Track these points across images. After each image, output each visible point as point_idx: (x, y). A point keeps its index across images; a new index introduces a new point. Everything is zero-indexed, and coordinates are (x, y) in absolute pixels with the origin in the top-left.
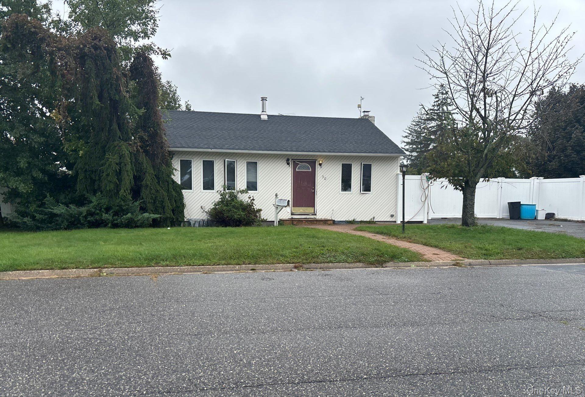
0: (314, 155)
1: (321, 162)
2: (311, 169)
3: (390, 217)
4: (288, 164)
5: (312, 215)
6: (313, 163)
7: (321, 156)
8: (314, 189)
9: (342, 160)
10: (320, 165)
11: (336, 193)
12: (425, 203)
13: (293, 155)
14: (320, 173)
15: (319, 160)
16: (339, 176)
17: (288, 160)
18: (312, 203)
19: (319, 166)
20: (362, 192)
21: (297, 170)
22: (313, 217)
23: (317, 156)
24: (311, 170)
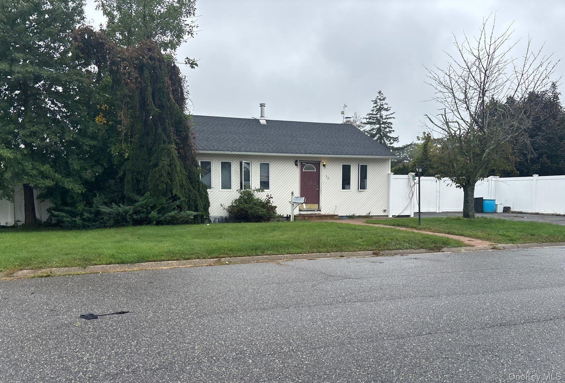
0: (319, 158)
1: (325, 163)
2: (315, 169)
3: (383, 212)
4: (296, 165)
5: (318, 211)
6: (317, 164)
7: (324, 158)
8: (319, 188)
9: (342, 162)
10: (324, 165)
11: (338, 190)
12: (411, 199)
13: (301, 157)
14: (324, 173)
15: (323, 161)
16: (339, 176)
17: (296, 161)
18: (316, 200)
19: (323, 167)
20: (360, 190)
21: (303, 170)
23: (321, 158)
24: (315, 171)
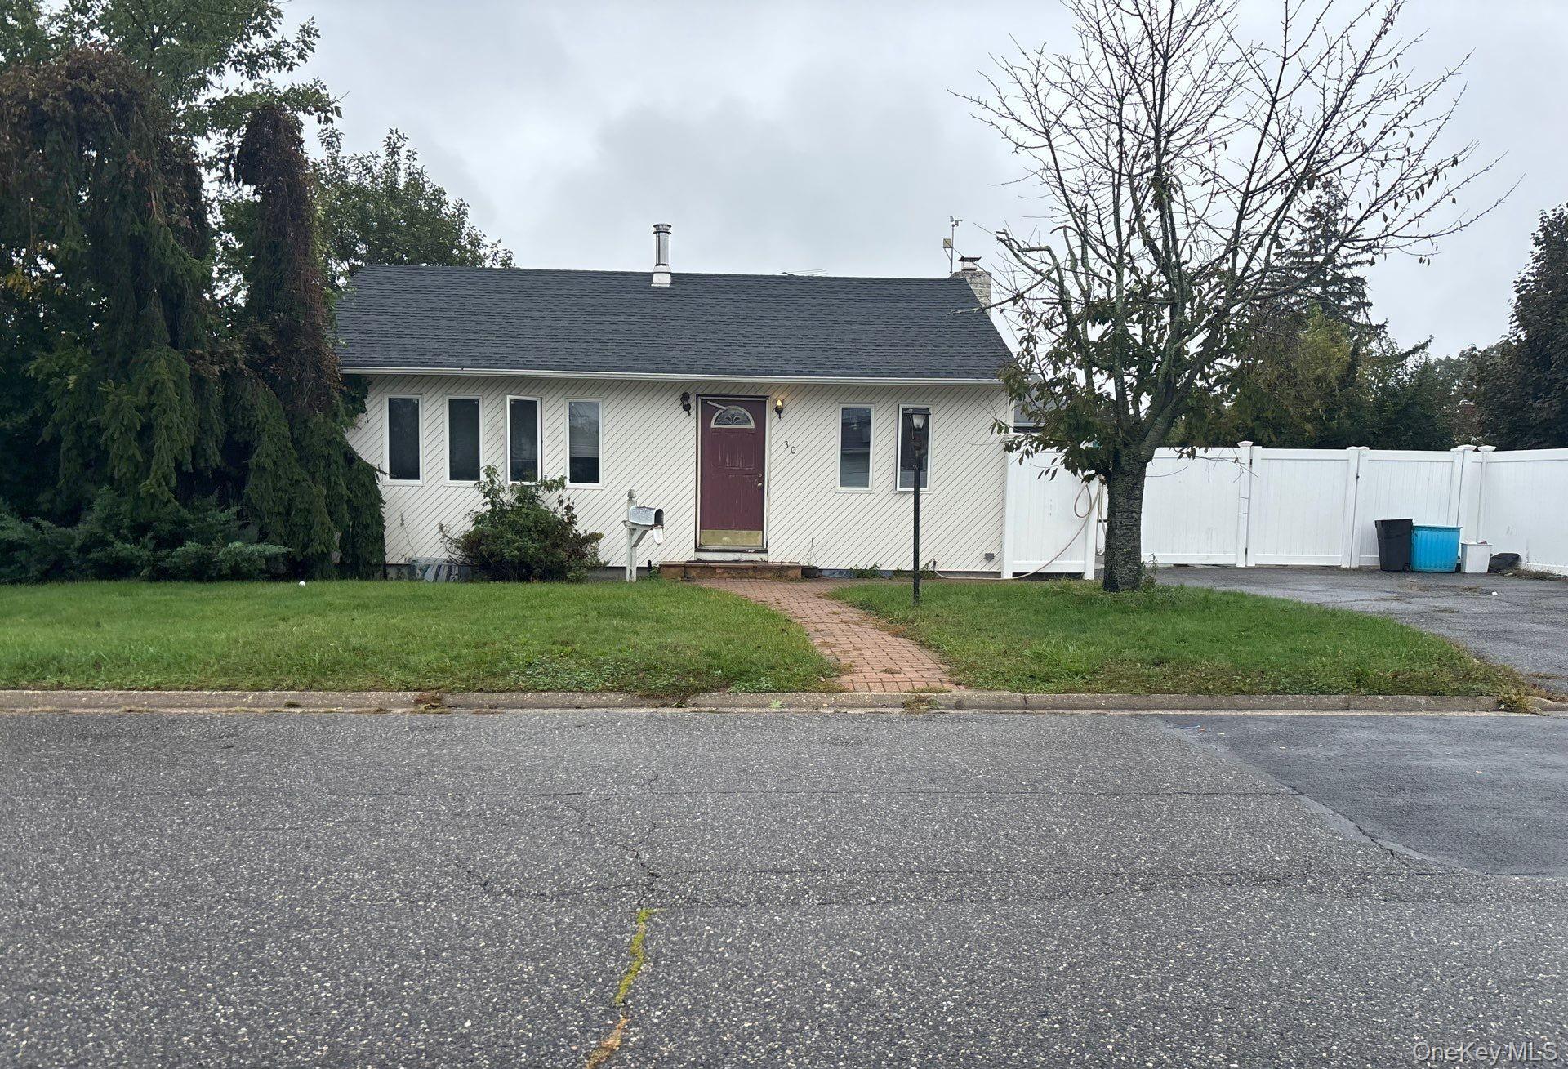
0: (762, 385)
1: (779, 403)
2: (752, 422)
3: (984, 562)
4: (687, 408)
5: (757, 552)
6: (757, 405)
7: (779, 385)
8: (762, 480)
9: (842, 398)
10: (779, 410)
11: (825, 490)
12: (1086, 521)
13: (700, 383)
14: (779, 436)
15: (774, 397)
16: (832, 442)
17: (685, 397)
18: (754, 519)
19: (775, 414)
20: (899, 488)
21: (712, 426)
22: (757, 557)
23: (771, 385)
24: (752, 426)
